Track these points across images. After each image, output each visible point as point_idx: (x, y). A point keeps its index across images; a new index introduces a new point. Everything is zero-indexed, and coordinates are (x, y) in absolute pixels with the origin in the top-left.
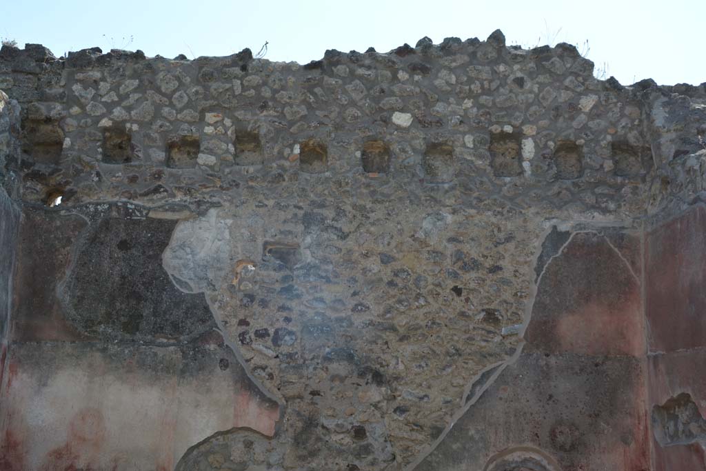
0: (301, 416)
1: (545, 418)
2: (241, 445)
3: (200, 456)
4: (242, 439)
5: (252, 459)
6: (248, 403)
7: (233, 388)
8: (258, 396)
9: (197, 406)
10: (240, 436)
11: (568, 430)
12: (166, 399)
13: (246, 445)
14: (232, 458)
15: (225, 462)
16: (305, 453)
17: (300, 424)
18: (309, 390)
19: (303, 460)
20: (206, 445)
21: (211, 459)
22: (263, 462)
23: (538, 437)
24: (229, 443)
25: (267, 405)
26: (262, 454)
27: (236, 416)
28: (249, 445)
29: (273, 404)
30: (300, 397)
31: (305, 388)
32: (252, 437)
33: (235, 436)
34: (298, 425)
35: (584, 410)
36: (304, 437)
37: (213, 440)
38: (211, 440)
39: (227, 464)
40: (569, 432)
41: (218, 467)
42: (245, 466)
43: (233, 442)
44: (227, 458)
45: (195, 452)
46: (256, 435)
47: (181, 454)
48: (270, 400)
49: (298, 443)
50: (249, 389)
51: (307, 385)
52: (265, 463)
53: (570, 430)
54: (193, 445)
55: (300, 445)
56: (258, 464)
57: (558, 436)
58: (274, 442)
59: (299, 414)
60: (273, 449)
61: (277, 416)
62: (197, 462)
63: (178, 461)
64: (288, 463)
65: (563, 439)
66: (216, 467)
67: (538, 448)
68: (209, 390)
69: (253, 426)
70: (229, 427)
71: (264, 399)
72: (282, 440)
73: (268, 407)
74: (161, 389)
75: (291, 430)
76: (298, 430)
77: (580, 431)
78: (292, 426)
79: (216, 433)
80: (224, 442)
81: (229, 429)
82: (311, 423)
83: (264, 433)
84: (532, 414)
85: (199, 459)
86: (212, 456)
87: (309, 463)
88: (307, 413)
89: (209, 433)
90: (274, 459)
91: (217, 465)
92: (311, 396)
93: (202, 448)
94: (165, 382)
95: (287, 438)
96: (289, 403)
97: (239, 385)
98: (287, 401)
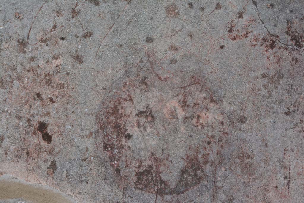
1: (78, 59)
11: (174, 103)
23: (48, 138)
35: (243, 22)
40: (181, 113)
53: (184, 104)
57: (134, 131)
65: (153, 142)
67: (45, 185)
77: (227, 107)
84: (22, 44)
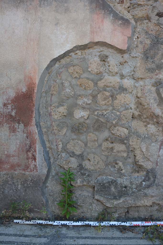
0: (150, 35)
2: (97, 59)
3: (62, 68)
4: (98, 54)
5: (107, 71)
6: (102, 21)
7: (88, 8)
8: (112, 15)
9: (57, 24)
10: (96, 51)
12: (30, 19)
13: (102, 58)
14: (89, 70)
15: (84, 72)
16: (153, 66)
17: (148, 42)
18: (156, 12)
19: (152, 72)
20: (66, 58)
21: (71, 70)
22: (117, 73)
24: (86, 58)
25: (120, 22)
26: (116, 66)
27: (92, 32)
28: (104, 59)
29: (125, 22)
30: (148, 18)
31: (152, 10)
32: (106, 51)
33: (91, 51)
34: (147, 42)
36: (152, 52)
37: (72, 54)
38: (70, 54)
39: (85, 75)
41: (78, 77)
42: (101, 76)
43: (90, 56)
44: (86, 70)
45: (57, 65)
46: (110, 50)
47: (45, 66)
48: (122, 18)
49: (148, 58)
50: (103, 9)
51: (154, 7)
52: (118, 74)
54: (55, 57)
55: (149, 59)
56: (113, 75)
58: (126, 56)
59: (147, 33)
60: (126, 62)
61: (129, 32)
62: (59, 74)
63: (42, 72)
64: (138, 74)
66: (76, 77)
68: (67, 10)
69: (108, 41)
70: (86, 41)
71: (117, 17)
72: (133, 54)
73: (121, 24)
74: (25, 11)
75: (140, 46)
76: (147, 47)
78: (141, 42)
79: (75, 47)
80: (82, 57)
81: (86, 43)
82: (158, 41)
83: (118, 47)
85: (61, 70)
86: (72, 68)
87: (156, 75)
88: (154, 33)
89: (68, 47)
90: (126, 70)
91: (76, 75)
92: (157, 17)
93: (63, 61)
94: (28, 4)
95: (138, 53)
96: (138, 23)
97: (94, 5)
98: (136, 22)
